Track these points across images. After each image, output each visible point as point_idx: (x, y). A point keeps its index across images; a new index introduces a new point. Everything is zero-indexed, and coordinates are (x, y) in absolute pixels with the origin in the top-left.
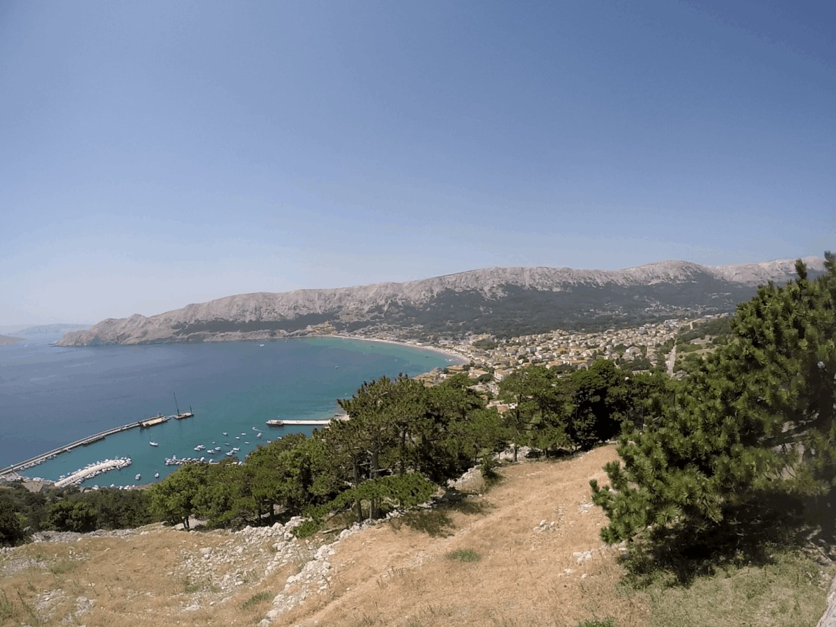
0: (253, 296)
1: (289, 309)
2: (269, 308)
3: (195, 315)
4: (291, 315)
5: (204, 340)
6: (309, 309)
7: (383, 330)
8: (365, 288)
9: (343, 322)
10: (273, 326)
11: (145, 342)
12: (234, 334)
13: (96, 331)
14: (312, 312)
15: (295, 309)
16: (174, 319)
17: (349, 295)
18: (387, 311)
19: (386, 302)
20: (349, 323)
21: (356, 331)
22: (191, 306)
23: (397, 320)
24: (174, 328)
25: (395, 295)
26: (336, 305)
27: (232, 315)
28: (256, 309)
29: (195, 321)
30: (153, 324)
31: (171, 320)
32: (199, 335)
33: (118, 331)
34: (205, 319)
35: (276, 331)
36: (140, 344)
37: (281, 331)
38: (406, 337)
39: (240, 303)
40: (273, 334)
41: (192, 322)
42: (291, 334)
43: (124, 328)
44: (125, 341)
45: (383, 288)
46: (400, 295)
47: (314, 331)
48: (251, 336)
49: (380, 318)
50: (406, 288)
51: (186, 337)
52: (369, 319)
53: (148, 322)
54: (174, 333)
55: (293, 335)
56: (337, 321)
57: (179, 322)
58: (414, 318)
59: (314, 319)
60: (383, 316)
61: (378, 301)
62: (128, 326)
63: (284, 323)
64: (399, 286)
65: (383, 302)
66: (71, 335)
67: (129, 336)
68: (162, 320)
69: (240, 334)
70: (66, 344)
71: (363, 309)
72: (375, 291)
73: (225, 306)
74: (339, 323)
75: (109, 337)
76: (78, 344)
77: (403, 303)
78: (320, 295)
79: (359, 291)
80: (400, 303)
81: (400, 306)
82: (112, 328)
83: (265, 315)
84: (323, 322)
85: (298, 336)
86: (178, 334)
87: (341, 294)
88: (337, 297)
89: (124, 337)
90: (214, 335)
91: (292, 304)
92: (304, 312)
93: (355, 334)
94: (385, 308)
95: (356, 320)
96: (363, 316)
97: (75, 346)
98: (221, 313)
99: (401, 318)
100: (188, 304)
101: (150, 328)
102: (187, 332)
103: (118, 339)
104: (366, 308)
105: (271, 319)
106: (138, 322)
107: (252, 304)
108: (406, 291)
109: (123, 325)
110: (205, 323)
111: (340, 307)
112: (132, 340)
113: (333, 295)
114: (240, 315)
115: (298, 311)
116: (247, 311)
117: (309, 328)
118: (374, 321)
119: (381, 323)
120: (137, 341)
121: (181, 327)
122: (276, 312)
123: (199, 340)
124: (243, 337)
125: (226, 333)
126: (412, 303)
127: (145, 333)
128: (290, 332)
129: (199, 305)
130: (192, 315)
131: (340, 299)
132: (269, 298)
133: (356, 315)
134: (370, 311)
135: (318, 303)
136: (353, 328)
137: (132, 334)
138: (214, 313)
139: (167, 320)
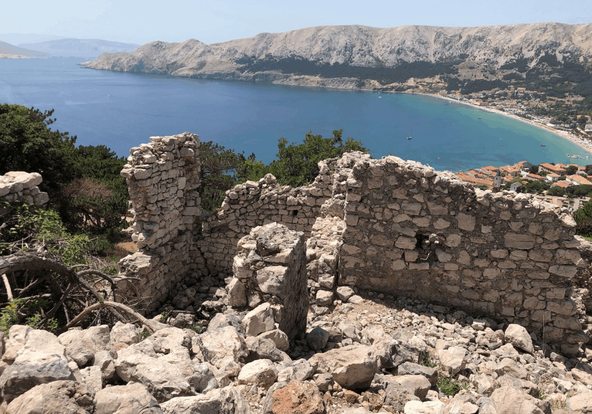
0: (345, 29)
1: (391, 52)
2: (364, 48)
3: (267, 48)
4: (391, 60)
5: (274, 82)
6: (417, 54)
7: (514, 97)
8: (510, 30)
9: (461, 79)
10: (362, 74)
11: (200, 75)
12: (312, 78)
13: (139, 55)
14: (421, 59)
15: (398, 53)
16: (240, 51)
17: (481, 39)
18: (534, 69)
19: (537, 55)
20: (469, 80)
21: (473, 94)
22: (263, 36)
23: (545, 84)
24: (239, 61)
25: (555, 45)
26: (459, 52)
27: (314, 53)
28: (346, 47)
29: (267, 56)
30: (213, 54)
31: (236, 51)
32: (267, 76)
33: (168, 58)
34: (279, 54)
35: (365, 81)
36: (194, 77)
37: (372, 81)
38: (542, 113)
39: (327, 38)
40: (361, 85)
41: (263, 57)
42: (385, 87)
43: (177, 55)
44: (176, 71)
45: (538, 32)
46: (564, 44)
47: (417, 87)
48: (332, 84)
49: (520, 78)
50: (580, 34)
51: (252, 75)
52: (500, 77)
53: (208, 51)
54: (238, 69)
55: (387, 89)
56: (453, 76)
57: (246, 55)
58: (574, 84)
59: (422, 69)
60: (525, 76)
61: (525, 51)
62: (182, 53)
63: (380, 71)
64: (568, 30)
65: (532, 53)
66: (108, 57)
67: (182, 66)
68: (225, 49)
69: (320, 79)
70: (100, 66)
71: (497, 62)
72: (523, 35)
73: (307, 39)
74: (456, 79)
75: (157, 64)
76: (116, 69)
77: (564, 58)
78: (438, 35)
79: (499, 33)
80: (560, 57)
81: (559, 63)
82: (162, 54)
83: (356, 58)
84: (432, 76)
85: (393, 91)
86: (242, 70)
87: (469, 36)
88: (462, 41)
89: (174, 66)
90: (287, 77)
91: (395, 46)
92: (411, 58)
93: (470, 98)
94: (533, 65)
95: (482, 78)
96: (493, 73)
97: (113, 70)
98: (300, 48)
99: (554, 82)
100: (259, 33)
101: (209, 58)
102: (253, 70)
103: (168, 68)
104: (502, 61)
105: (363, 64)
106: (195, 48)
107: (342, 41)
108: (577, 39)
109: (175, 52)
110: (278, 60)
111: (463, 57)
112: (184, 72)
113: (457, 38)
114: (324, 54)
115: (402, 56)
116: (334, 49)
117: (411, 82)
118: (506, 81)
119: (516, 85)
120: (191, 73)
121: (248, 62)
122: (372, 56)
123: (266, 81)
124: (323, 84)
125: (302, 76)
126: (581, 59)
127: (202, 65)
128: (384, 84)
129: (275, 36)
130: (264, 48)
131: (467, 44)
132: (366, 34)
133: (484, 71)
134: (507, 66)
135: (434, 47)
136: (470, 88)
137: (186, 63)
138: (291, 48)
139: (232, 51)
